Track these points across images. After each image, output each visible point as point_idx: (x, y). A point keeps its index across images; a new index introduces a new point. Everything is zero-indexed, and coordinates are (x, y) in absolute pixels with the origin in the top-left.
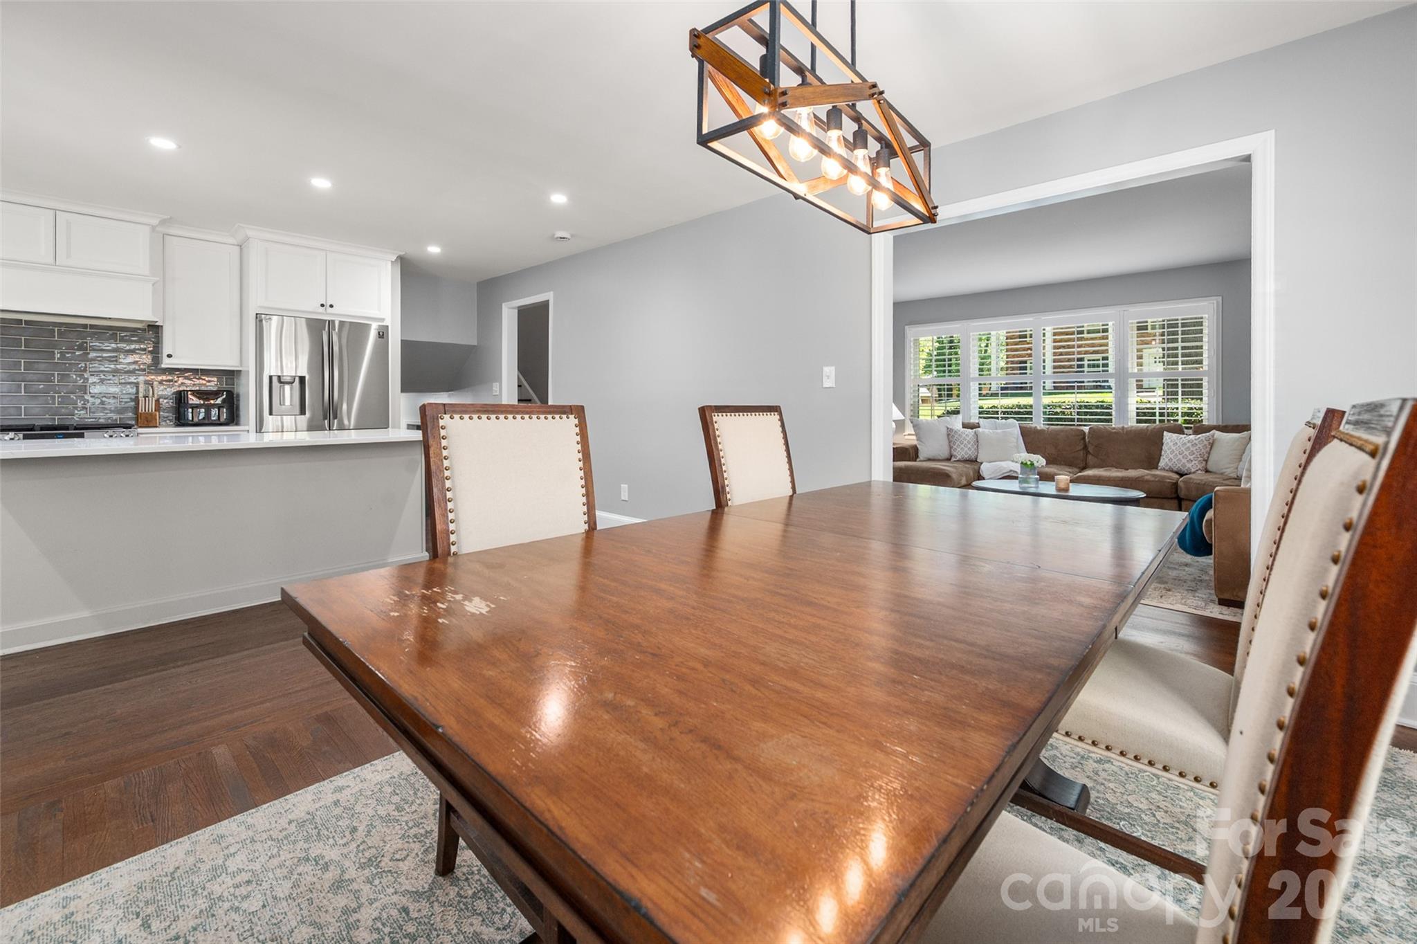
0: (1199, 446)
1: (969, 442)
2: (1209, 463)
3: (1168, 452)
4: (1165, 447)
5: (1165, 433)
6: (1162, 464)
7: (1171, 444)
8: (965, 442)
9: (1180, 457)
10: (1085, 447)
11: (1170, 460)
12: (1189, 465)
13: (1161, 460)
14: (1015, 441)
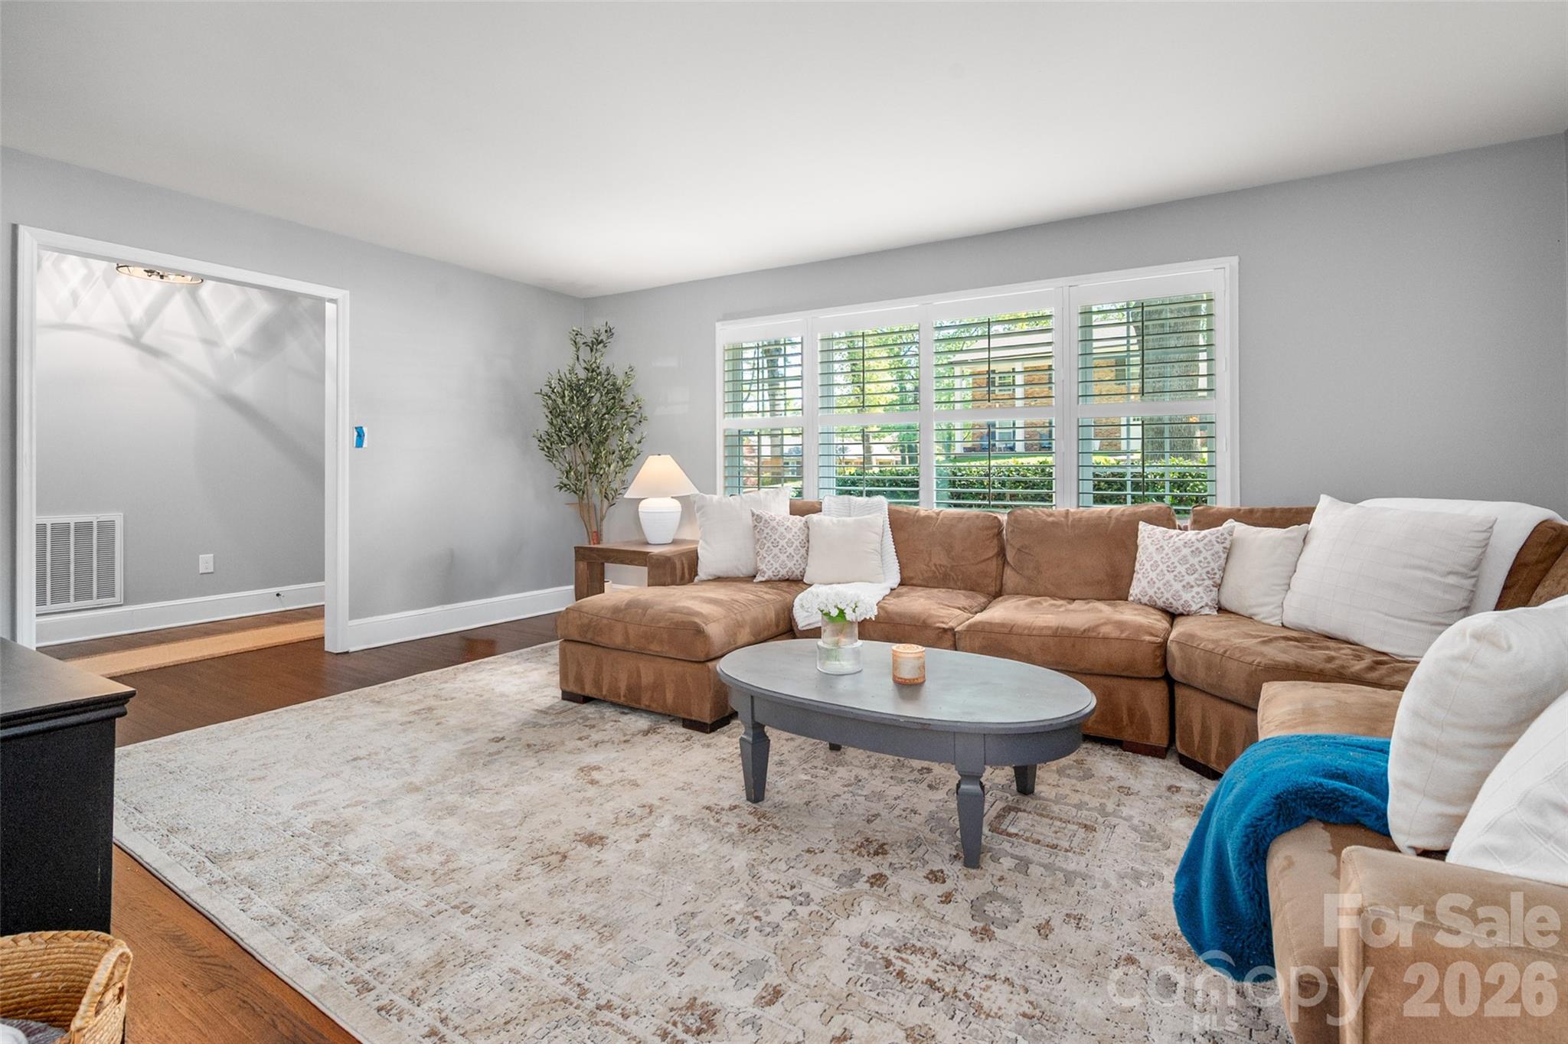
0: (1205, 554)
1: (790, 543)
2: (1224, 590)
3: (1148, 566)
4: (1141, 556)
5: (1142, 525)
6: (1135, 591)
7: (1152, 549)
8: (783, 543)
9: (1169, 577)
10: (1002, 553)
11: (1151, 583)
12: (1186, 596)
13: (1134, 583)
14: (878, 539)
